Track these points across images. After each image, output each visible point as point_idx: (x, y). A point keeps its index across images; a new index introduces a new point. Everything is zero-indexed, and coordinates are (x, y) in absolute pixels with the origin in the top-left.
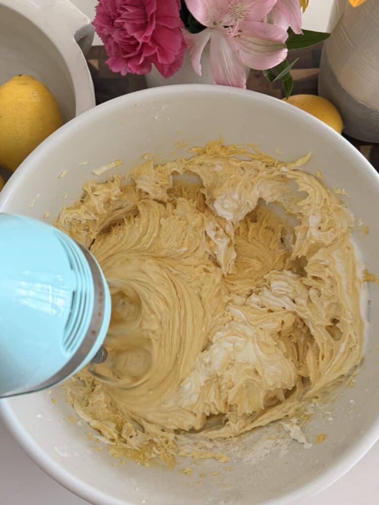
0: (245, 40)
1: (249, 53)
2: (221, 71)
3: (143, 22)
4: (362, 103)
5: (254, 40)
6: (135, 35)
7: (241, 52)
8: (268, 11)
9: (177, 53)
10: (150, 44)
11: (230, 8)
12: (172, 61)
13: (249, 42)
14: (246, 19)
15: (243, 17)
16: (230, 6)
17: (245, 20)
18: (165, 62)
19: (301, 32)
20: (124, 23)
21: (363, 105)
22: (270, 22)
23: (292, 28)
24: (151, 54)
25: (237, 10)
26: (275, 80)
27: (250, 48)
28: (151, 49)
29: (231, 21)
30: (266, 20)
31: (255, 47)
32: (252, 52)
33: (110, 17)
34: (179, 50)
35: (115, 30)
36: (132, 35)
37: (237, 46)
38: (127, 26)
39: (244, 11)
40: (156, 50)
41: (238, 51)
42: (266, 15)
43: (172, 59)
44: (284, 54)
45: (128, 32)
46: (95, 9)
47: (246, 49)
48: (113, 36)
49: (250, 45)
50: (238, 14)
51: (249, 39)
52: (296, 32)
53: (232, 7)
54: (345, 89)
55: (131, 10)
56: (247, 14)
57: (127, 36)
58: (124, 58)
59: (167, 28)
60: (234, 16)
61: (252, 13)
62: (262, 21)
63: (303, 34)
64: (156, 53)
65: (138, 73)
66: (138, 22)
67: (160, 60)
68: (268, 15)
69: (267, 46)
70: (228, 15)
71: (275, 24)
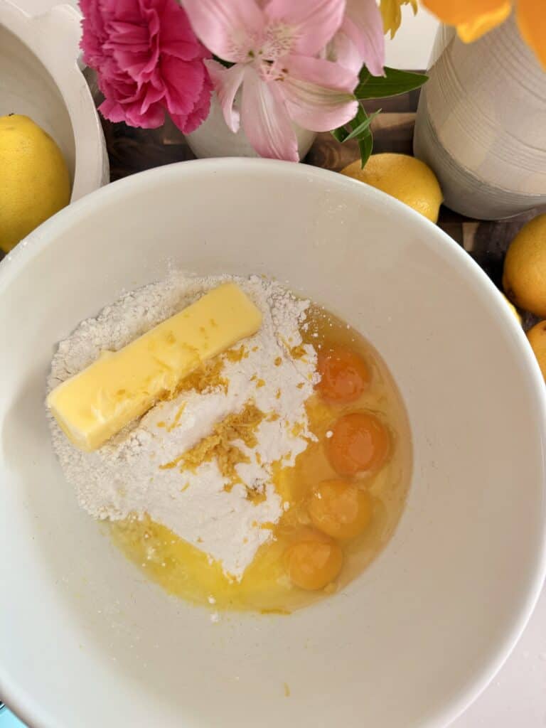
0: (293, 85)
1: (299, 105)
2: (259, 130)
3: (144, 49)
4: (469, 172)
5: (305, 85)
6: (130, 70)
7: (288, 104)
8: (329, 38)
9: (197, 99)
10: (155, 83)
11: (268, 32)
12: (191, 111)
13: (299, 88)
14: (293, 52)
15: (287, 47)
16: (268, 28)
17: (291, 54)
18: (180, 112)
19: (383, 74)
20: (112, 50)
21: (470, 175)
22: (331, 58)
23: (368, 66)
24: (156, 101)
25: (280, 36)
26: (347, 139)
27: (302, 99)
28: (156, 91)
29: (273, 54)
30: (324, 55)
31: (307, 96)
32: (304, 104)
33: (98, 38)
34: (200, 95)
35: (105, 61)
36: (125, 70)
37: (283, 94)
38: (118, 55)
39: (290, 38)
40: (165, 93)
41: (284, 103)
42: (324, 46)
43: (191, 109)
44: (352, 109)
45: (120, 64)
46: (81, 25)
47: (295, 99)
48: (102, 69)
49: (301, 94)
50: (281, 42)
51: (299, 82)
52: (375, 72)
53: (271, 31)
54: (448, 151)
55: (121, 30)
56: (295, 44)
57: (119, 72)
58: (121, 104)
59: (179, 59)
60: (276, 45)
61: (301, 42)
62: (318, 57)
63: (385, 76)
64: (164, 99)
65: (144, 126)
66: (135, 50)
67: (171, 109)
68: (328, 45)
69: (325, 96)
70: (268, 44)
71: (340, 62)
